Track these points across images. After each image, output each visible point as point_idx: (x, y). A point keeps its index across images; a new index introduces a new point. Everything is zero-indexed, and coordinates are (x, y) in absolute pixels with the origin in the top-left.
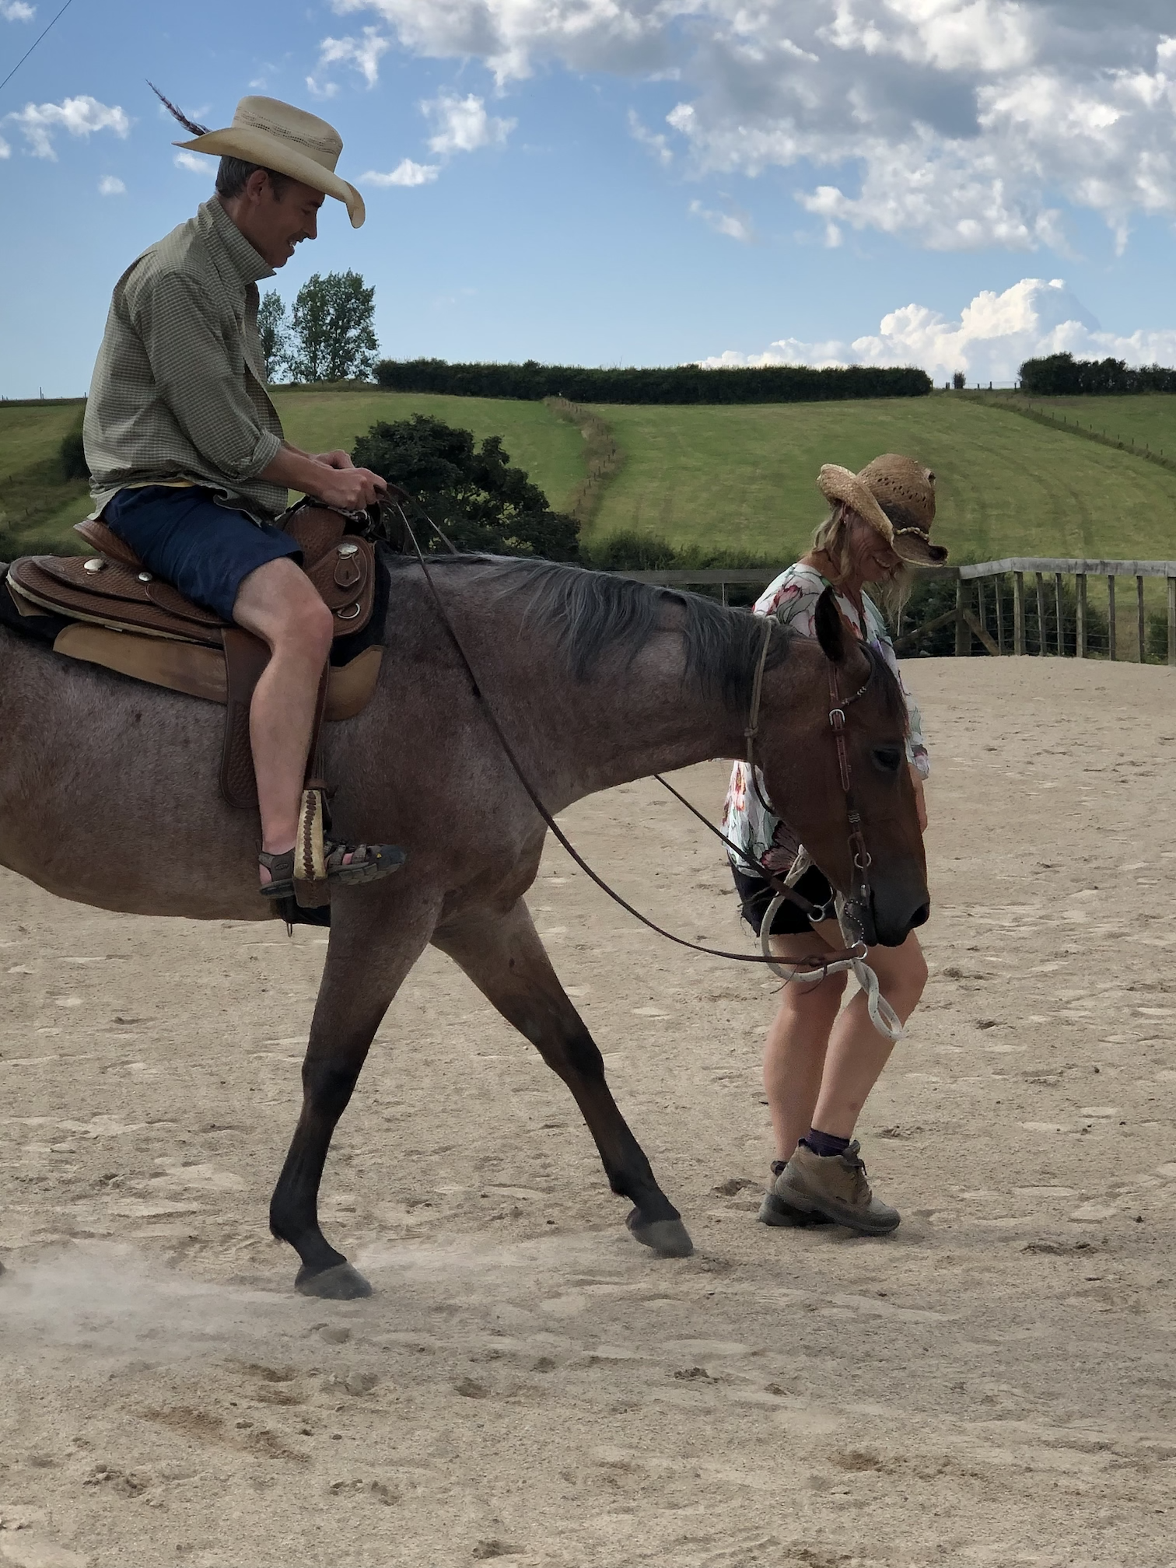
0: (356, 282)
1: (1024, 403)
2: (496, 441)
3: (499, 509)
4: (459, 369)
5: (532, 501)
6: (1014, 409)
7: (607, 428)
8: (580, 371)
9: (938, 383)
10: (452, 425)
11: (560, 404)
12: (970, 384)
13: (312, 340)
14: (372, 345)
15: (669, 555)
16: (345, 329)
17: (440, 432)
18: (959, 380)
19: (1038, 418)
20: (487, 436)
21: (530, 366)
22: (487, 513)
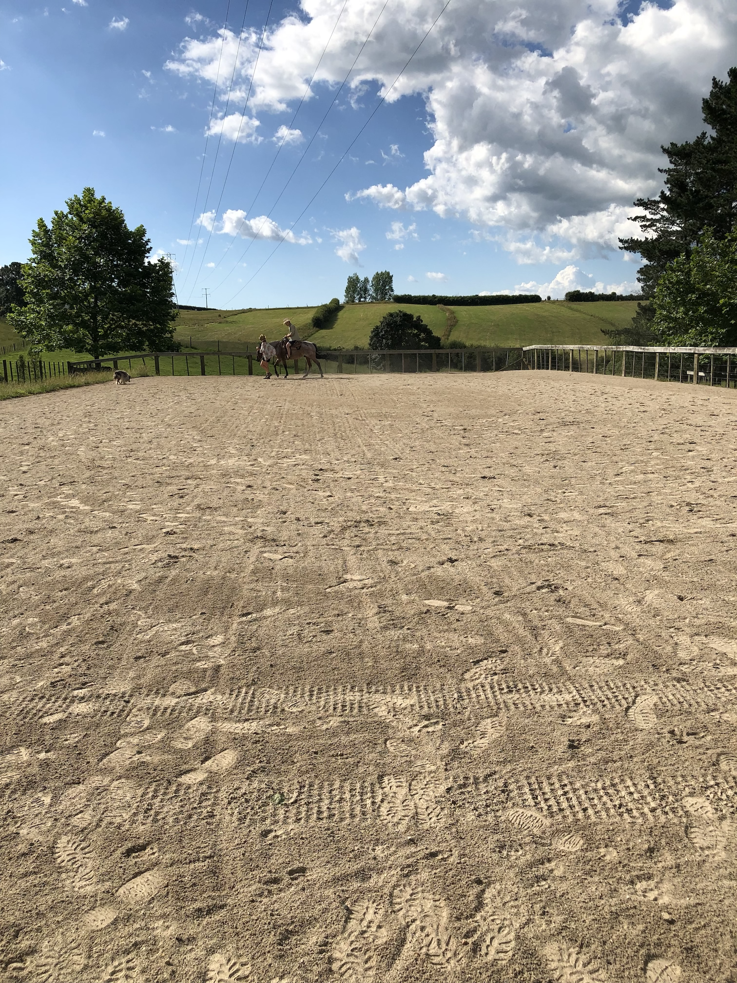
0: (389, 273)
1: (566, 304)
2: (419, 316)
3: (420, 335)
4: (415, 297)
5: (428, 332)
6: (563, 306)
7: (452, 312)
8: (447, 297)
9: (543, 299)
10: (408, 313)
11: (441, 306)
12: (552, 299)
13: (376, 290)
14: (392, 291)
15: (465, 347)
16: (385, 286)
17: (405, 315)
18: (549, 298)
19: (570, 308)
20: (418, 315)
21: (434, 296)
22: (417, 335)
